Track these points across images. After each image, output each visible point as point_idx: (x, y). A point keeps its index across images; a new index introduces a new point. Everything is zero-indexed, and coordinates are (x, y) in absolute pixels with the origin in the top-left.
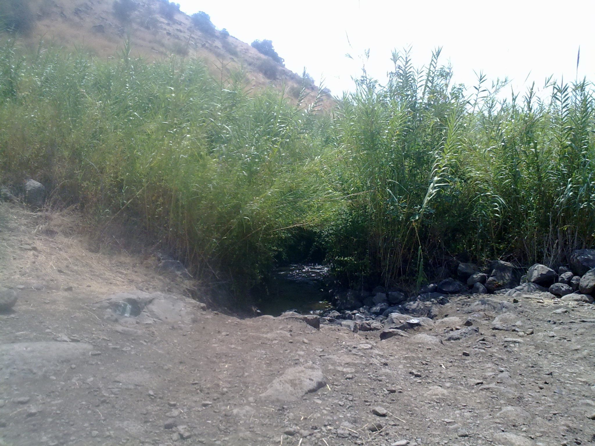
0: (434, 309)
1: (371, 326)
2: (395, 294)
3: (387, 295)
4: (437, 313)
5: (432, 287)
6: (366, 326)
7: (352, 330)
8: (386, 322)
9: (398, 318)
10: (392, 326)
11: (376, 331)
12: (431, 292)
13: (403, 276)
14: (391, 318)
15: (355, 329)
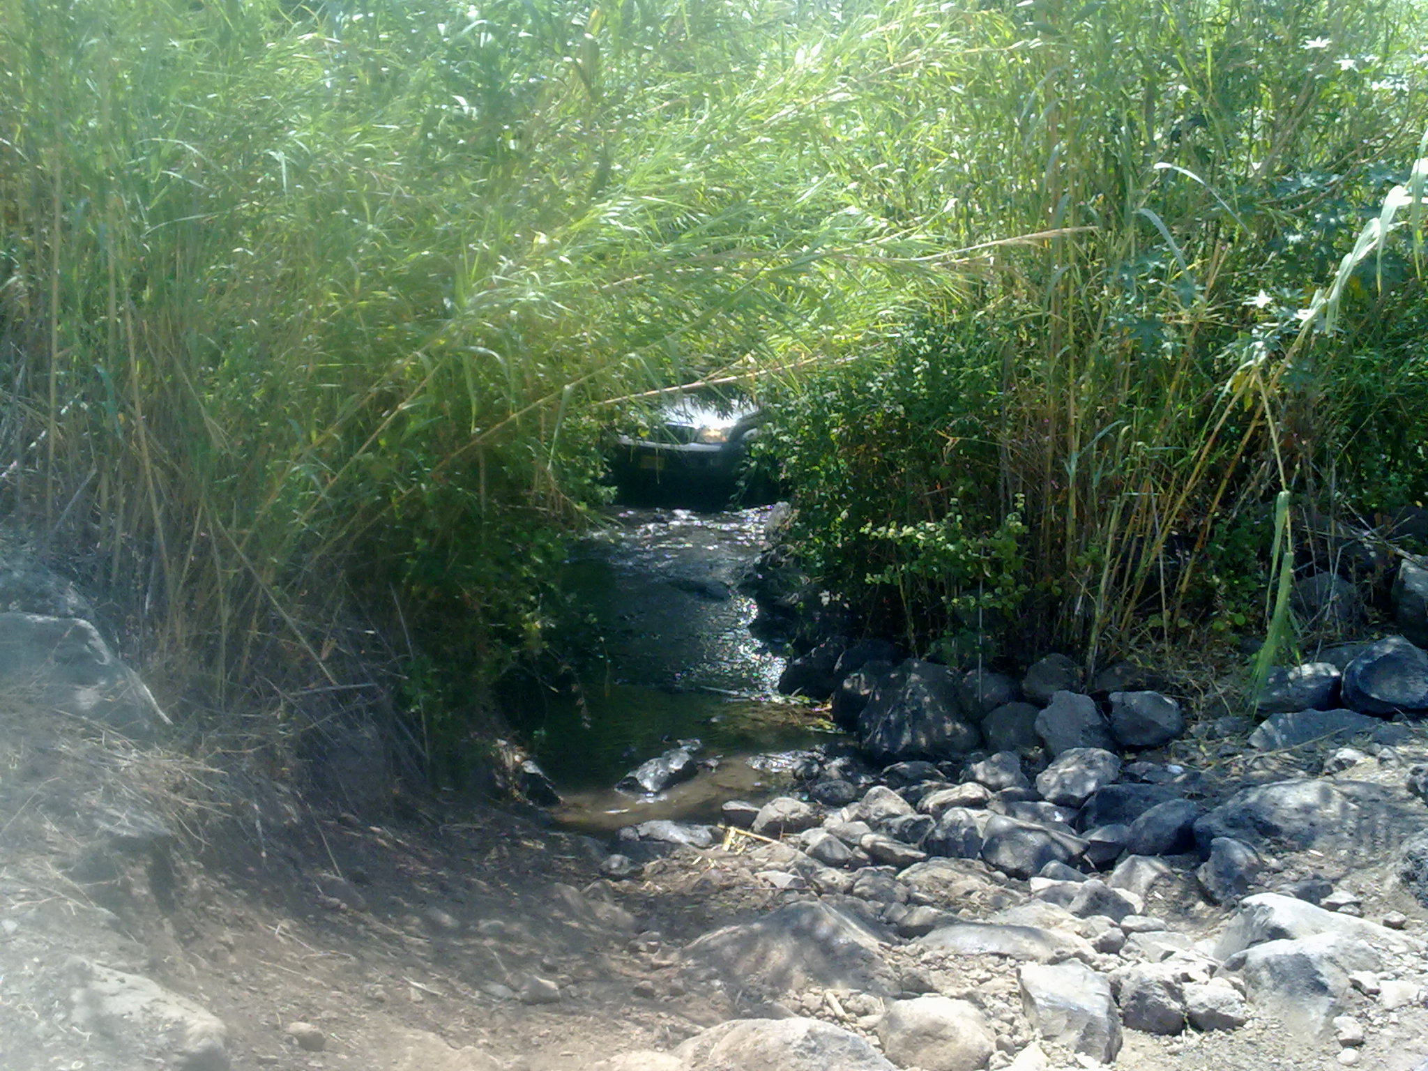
2: (1139, 700)
5: (1316, 677)
6: (1165, 1000)
7: (1103, 1047)
8: (1264, 974)
9: (1340, 959)
10: (1313, 1011)
11: (1223, 1034)
12: (1320, 707)
13: (1166, 613)
14: (1297, 955)
15: (1113, 1031)
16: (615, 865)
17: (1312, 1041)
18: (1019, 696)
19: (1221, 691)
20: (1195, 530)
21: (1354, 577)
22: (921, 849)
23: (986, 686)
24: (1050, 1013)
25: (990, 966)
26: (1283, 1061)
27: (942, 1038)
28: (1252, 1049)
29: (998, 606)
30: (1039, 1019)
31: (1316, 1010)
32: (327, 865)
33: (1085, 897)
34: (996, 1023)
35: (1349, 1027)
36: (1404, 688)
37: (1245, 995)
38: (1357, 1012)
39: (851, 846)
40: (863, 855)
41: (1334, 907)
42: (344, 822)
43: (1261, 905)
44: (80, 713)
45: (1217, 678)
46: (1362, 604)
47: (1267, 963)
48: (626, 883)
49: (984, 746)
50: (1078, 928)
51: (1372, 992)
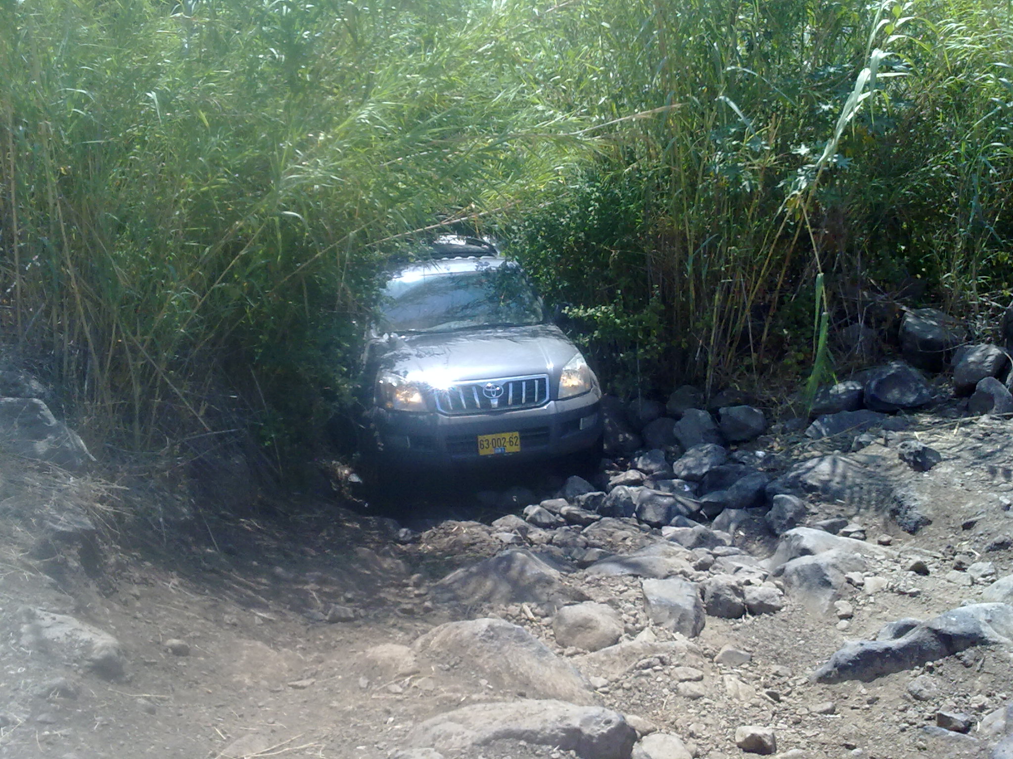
0: (917, 495)
1: (748, 597)
2: (738, 412)
3: (716, 416)
4: (929, 513)
5: (848, 391)
6: (731, 597)
7: (690, 628)
8: (795, 578)
9: (840, 565)
10: (823, 599)
11: (767, 616)
12: (850, 410)
13: (754, 355)
14: (814, 565)
15: (698, 618)
16: (402, 535)
17: (822, 617)
18: (664, 414)
19: (790, 403)
20: (770, 302)
21: (874, 325)
22: (598, 513)
23: (644, 408)
24: (659, 609)
25: (628, 582)
26: (803, 630)
27: (589, 628)
28: (784, 624)
29: (648, 357)
30: (652, 613)
31: (824, 598)
32: (210, 544)
33: (694, 537)
34: (625, 617)
35: (844, 607)
36: (903, 394)
37: (783, 591)
38: (850, 598)
39: (555, 514)
40: (562, 520)
41: (847, 534)
42: (223, 517)
43: (796, 535)
44: (36, 457)
45: (788, 396)
46: (880, 342)
47: (797, 571)
48: (409, 545)
49: (644, 446)
50: (687, 557)
51: (859, 584)
